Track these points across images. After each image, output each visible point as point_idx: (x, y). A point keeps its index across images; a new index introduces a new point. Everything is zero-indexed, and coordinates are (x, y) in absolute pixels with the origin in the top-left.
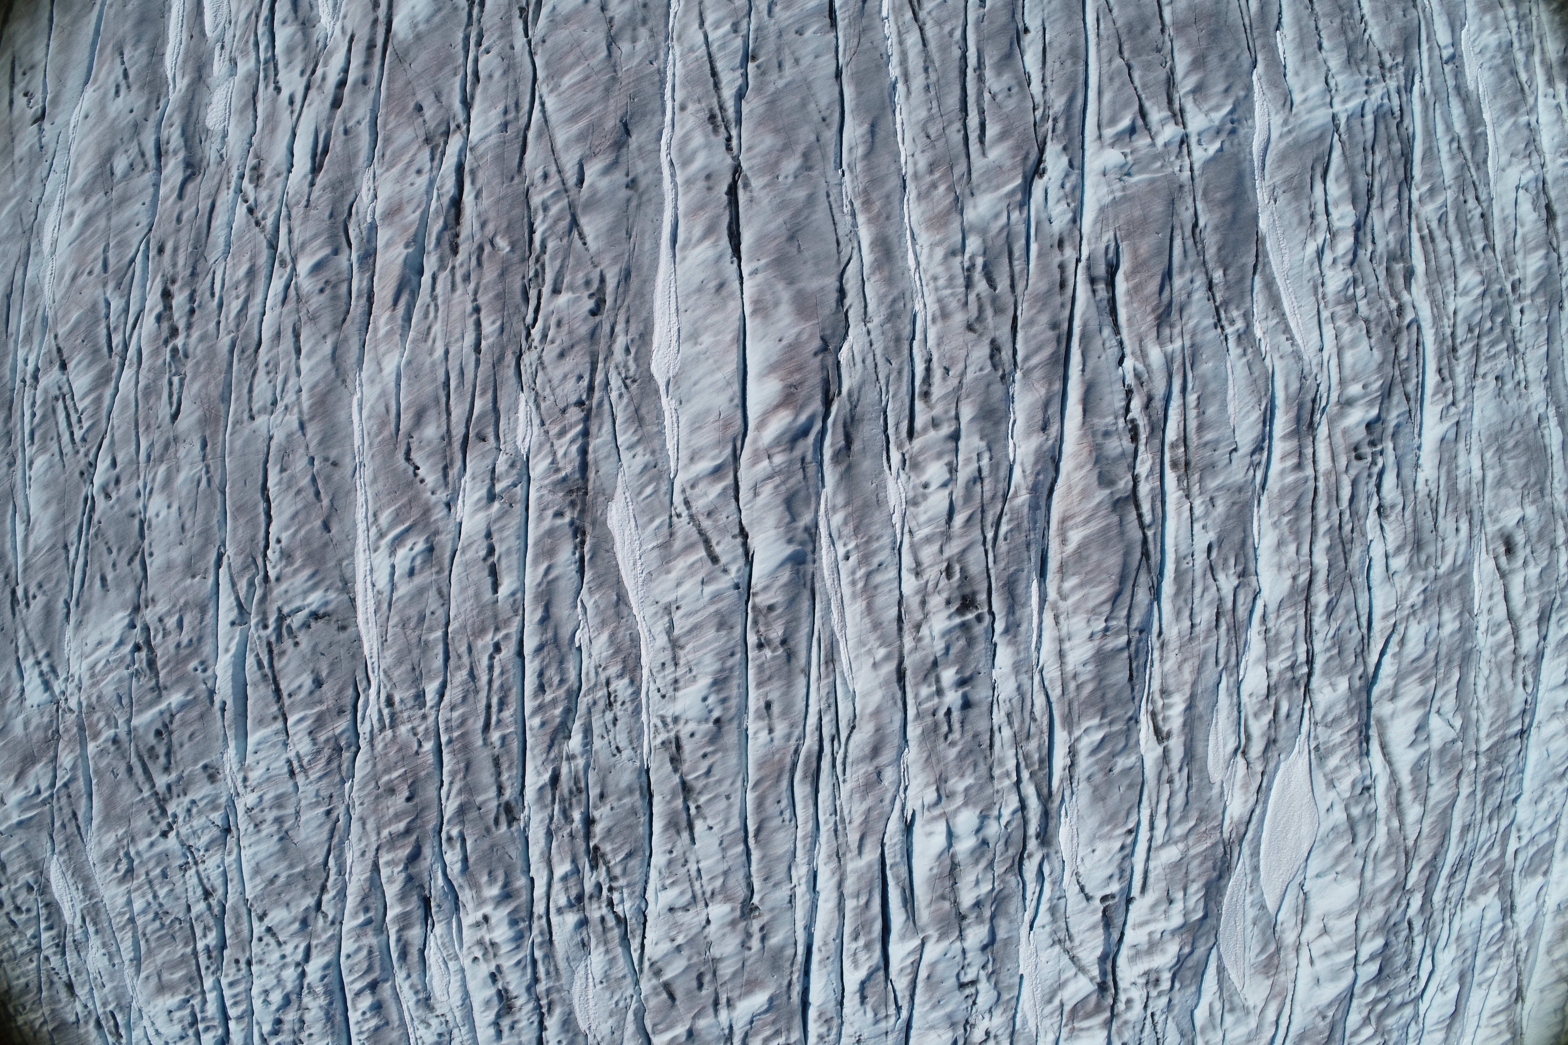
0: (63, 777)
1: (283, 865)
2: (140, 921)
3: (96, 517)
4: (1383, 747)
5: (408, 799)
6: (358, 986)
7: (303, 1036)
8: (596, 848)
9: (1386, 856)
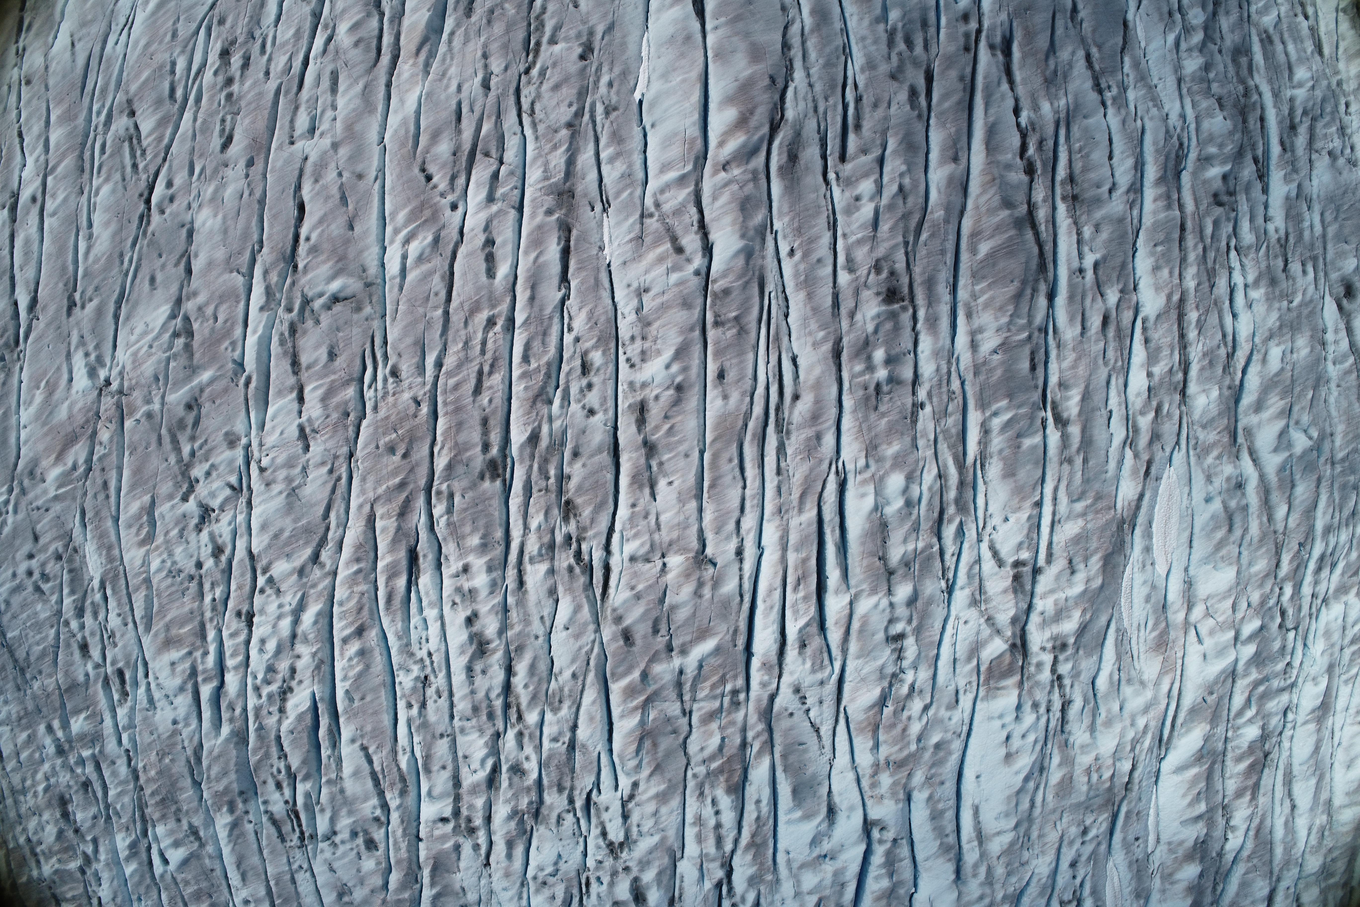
0: (99, 451)
1: (288, 520)
2: (155, 581)
3: (151, 229)
4: (1252, 452)
5: (405, 456)
6: (348, 632)
7: (294, 684)
8: (568, 503)
9: (1260, 547)
